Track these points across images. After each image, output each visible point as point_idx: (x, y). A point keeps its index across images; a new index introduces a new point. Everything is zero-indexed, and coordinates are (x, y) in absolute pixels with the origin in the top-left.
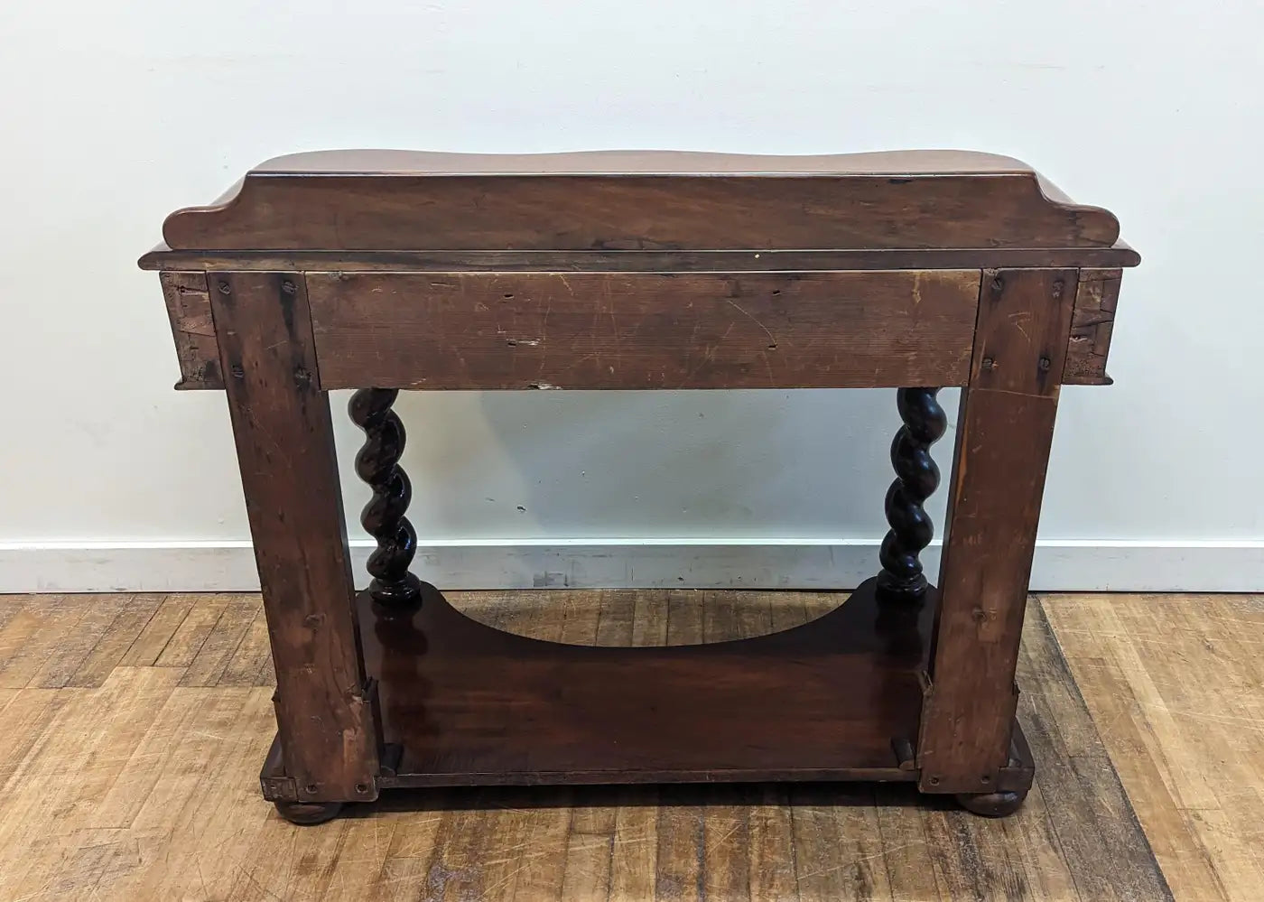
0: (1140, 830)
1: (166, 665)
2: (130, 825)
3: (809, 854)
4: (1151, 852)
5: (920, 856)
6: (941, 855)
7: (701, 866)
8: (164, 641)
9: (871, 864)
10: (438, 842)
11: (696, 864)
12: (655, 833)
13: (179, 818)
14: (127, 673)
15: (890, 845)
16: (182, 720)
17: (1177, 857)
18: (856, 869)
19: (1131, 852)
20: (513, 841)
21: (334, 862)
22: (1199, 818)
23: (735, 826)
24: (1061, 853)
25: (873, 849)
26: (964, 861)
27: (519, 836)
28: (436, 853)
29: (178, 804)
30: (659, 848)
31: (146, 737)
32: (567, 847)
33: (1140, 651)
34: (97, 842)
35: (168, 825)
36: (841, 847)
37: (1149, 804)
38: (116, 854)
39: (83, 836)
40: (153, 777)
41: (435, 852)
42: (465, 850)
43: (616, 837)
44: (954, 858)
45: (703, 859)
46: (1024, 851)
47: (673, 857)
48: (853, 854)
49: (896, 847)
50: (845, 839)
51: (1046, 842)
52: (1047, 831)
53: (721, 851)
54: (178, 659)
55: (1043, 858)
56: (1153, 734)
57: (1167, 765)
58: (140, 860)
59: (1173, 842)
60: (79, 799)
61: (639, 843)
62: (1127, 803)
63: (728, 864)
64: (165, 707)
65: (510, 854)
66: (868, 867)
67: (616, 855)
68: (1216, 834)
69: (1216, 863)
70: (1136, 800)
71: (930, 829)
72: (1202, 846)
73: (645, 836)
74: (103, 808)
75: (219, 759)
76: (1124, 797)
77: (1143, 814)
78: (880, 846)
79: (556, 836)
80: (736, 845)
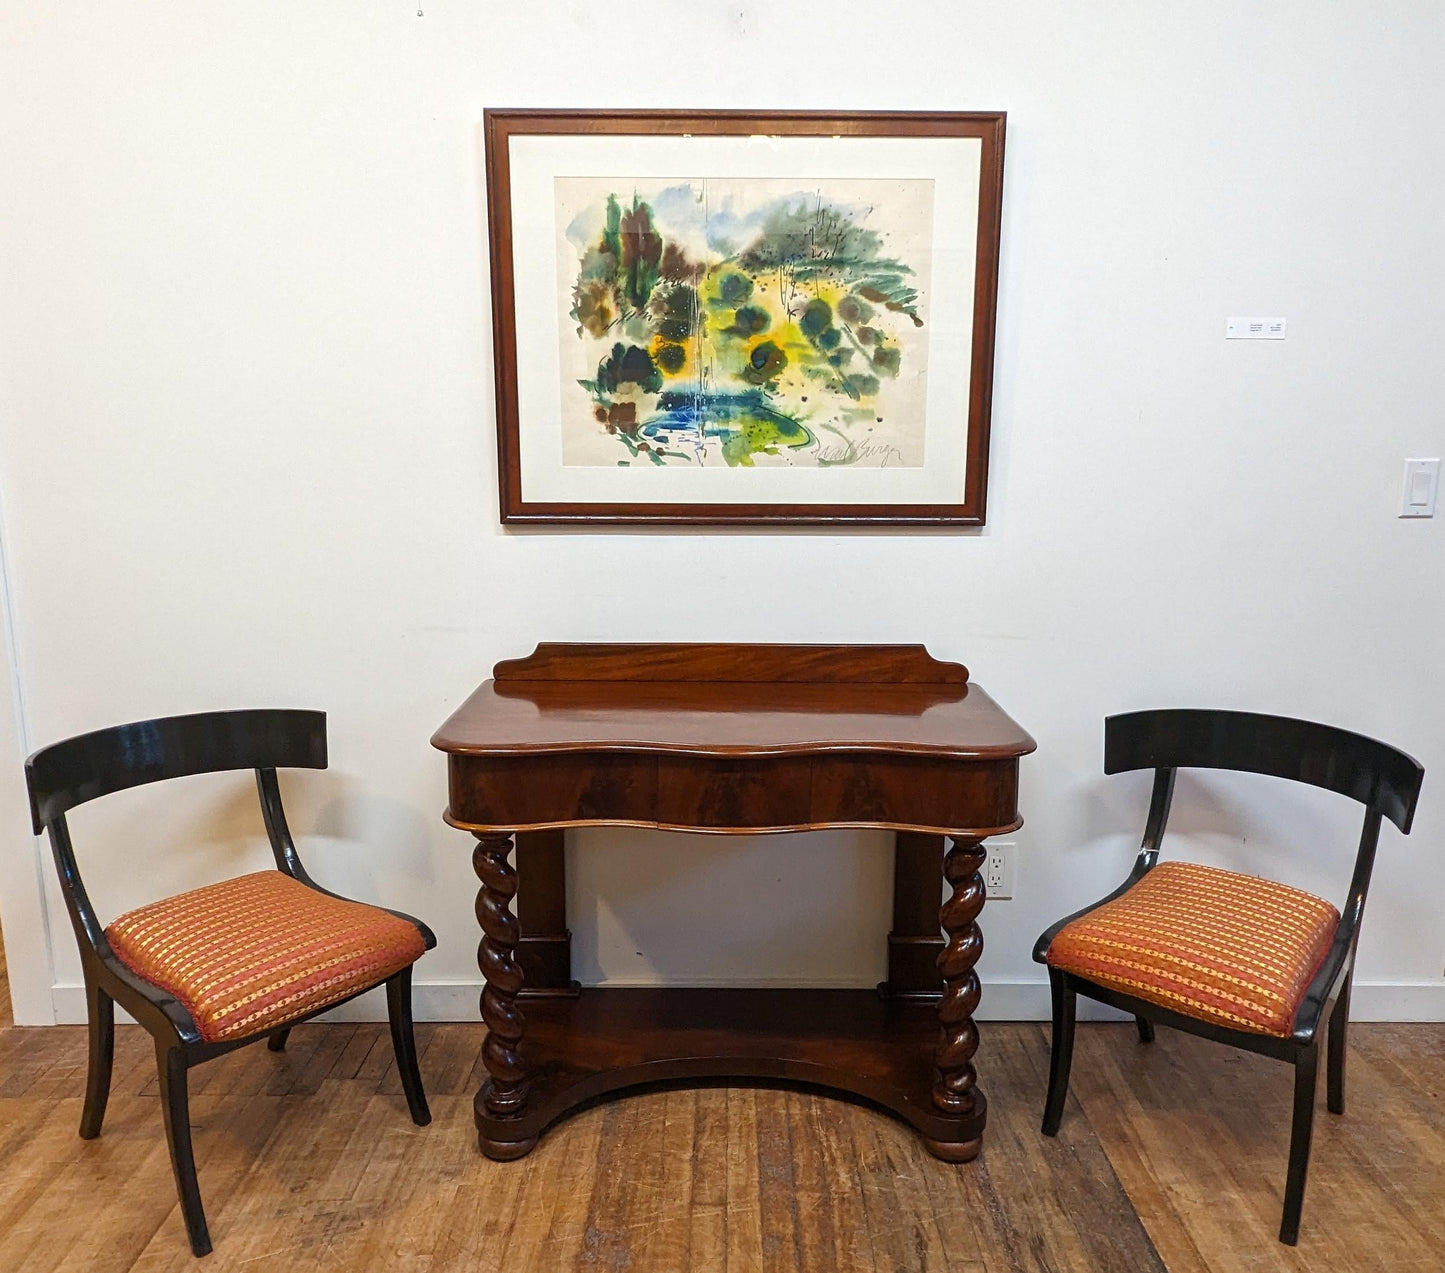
0: (1128, 1199)
1: (364, 1078)
2: (352, 1198)
3: (878, 1219)
4: (1136, 1215)
5: (963, 1219)
6: (979, 1219)
7: (796, 1228)
8: (361, 1060)
9: (926, 1226)
10: (593, 1211)
11: (791, 1227)
12: (758, 1204)
13: (389, 1193)
14: (335, 1083)
15: (939, 1213)
16: (381, 1120)
17: (1156, 1218)
18: (915, 1230)
19: (1121, 1215)
21: (512, 1226)
22: (1170, 1189)
23: (820, 1198)
24: (1069, 1216)
25: (926, 1214)
26: (996, 1224)
27: (653, 1206)
28: (590, 1219)
29: (387, 1183)
30: (762, 1215)
31: (355, 1132)
32: (691, 1215)
33: (1120, 1067)
34: (327, 1210)
35: (380, 1198)
36: (902, 1215)
37: (1134, 1180)
38: (343, 1219)
40: (365, 1162)
42: (612, 1217)
43: (729, 1207)
44: (988, 1221)
45: (797, 1223)
46: (1042, 1216)
47: (773, 1222)
48: (912, 1220)
49: (943, 1213)
50: (903, 1208)
51: (1057, 1208)
52: (1058, 1200)
53: (811, 1216)
54: (373, 1074)
55: (1055, 1219)
56: (1133, 1128)
57: (1145, 1151)
58: (362, 1224)
59: (1153, 1207)
60: (309, 1179)
61: (746, 1212)
62: (1117, 1179)
63: (816, 1225)
64: (367, 1110)
65: (648, 1220)
66: (924, 1228)
67: (729, 1220)
68: (1184, 1201)
69: (1184, 1220)
70: (1123, 1176)
71: (969, 1200)
72: (1175, 1210)
73: (751, 1206)
74: (330, 1185)
75: (414, 1149)
76: (1114, 1174)
77: (1129, 1187)
78: (932, 1212)
79: (682, 1206)
80: (821, 1212)
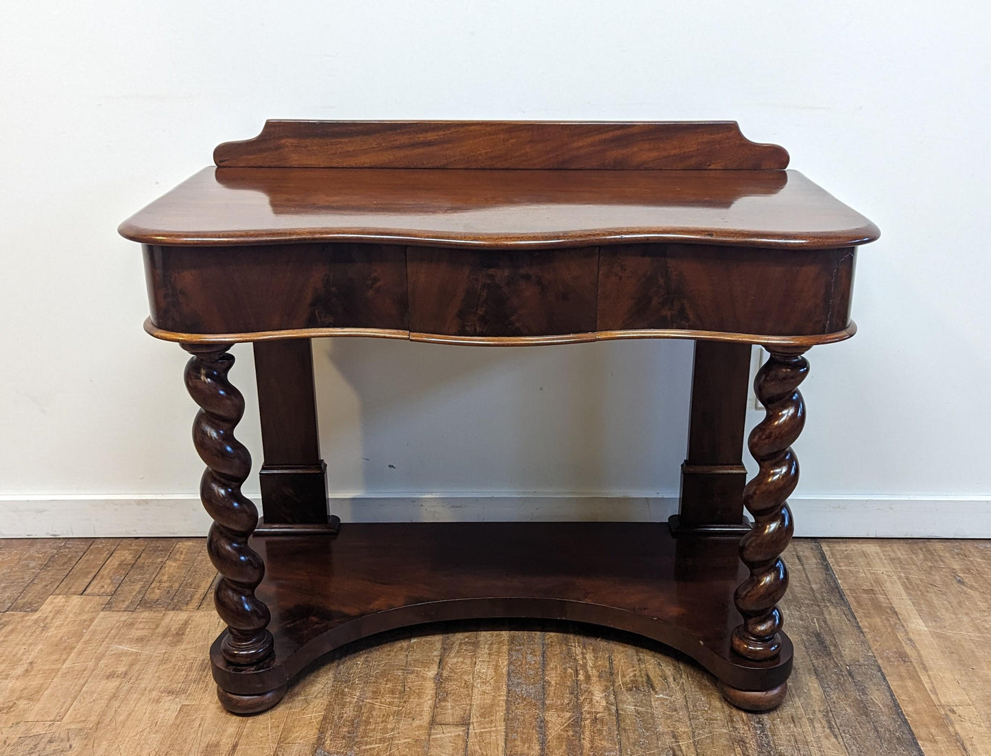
0: (905, 722)
1: (93, 595)
2: (62, 719)
3: (631, 740)
4: (914, 738)
5: (723, 741)
6: (742, 742)
7: (542, 749)
8: (92, 575)
9: (683, 748)
10: (322, 731)
11: (537, 747)
12: (503, 724)
13: (103, 714)
14: (60, 600)
15: (699, 734)
16: (107, 637)
17: (936, 742)
18: (671, 752)
19: (898, 739)
20: (385, 730)
21: (235, 747)
22: (953, 712)
23: (570, 718)
24: (840, 740)
25: (685, 736)
26: (760, 746)
27: (389, 726)
28: (320, 742)
29: (103, 703)
30: (507, 736)
31: (76, 650)
32: (430, 735)
33: (904, 584)
34: (34, 731)
35: (94, 718)
36: (659, 736)
37: (912, 701)
38: (50, 741)
39: (22, 728)
40: (82, 682)
41: (319, 739)
42: (344, 738)
43: (471, 727)
44: (752, 744)
45: (544, 744)
46: (810, 738)
47: (518, 743)
48: (668, 740)
49: (703, 735)
50: (661, 729)
51: (828, 731)
52: (829, 722)
53: (559, 737)
54: (103, 590)
55: (825, 743)
56: (915, 647)
57: (927, 671)
58: (71, 746)
59: (932, 731)
60: (18, 699)
61: (490, 732)
62: (894, 700)
63: (564, 747)
64: (91, 627)
65: (382, 740)
66: (681, 751)
67: (471, 741)
68: (967, 725)
69: (969, 748)
70: (902, 698)
71: (732, 721)
72: (957, 734)
73: (495, 726)
74: (39, 705)
75: (137, 667)
76: (892, 695)
77: (908, 709)
78: (691, 734)
79: (421, 726)
80: (571, 733)
